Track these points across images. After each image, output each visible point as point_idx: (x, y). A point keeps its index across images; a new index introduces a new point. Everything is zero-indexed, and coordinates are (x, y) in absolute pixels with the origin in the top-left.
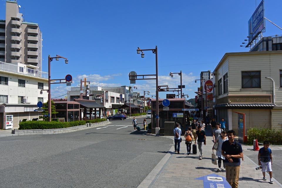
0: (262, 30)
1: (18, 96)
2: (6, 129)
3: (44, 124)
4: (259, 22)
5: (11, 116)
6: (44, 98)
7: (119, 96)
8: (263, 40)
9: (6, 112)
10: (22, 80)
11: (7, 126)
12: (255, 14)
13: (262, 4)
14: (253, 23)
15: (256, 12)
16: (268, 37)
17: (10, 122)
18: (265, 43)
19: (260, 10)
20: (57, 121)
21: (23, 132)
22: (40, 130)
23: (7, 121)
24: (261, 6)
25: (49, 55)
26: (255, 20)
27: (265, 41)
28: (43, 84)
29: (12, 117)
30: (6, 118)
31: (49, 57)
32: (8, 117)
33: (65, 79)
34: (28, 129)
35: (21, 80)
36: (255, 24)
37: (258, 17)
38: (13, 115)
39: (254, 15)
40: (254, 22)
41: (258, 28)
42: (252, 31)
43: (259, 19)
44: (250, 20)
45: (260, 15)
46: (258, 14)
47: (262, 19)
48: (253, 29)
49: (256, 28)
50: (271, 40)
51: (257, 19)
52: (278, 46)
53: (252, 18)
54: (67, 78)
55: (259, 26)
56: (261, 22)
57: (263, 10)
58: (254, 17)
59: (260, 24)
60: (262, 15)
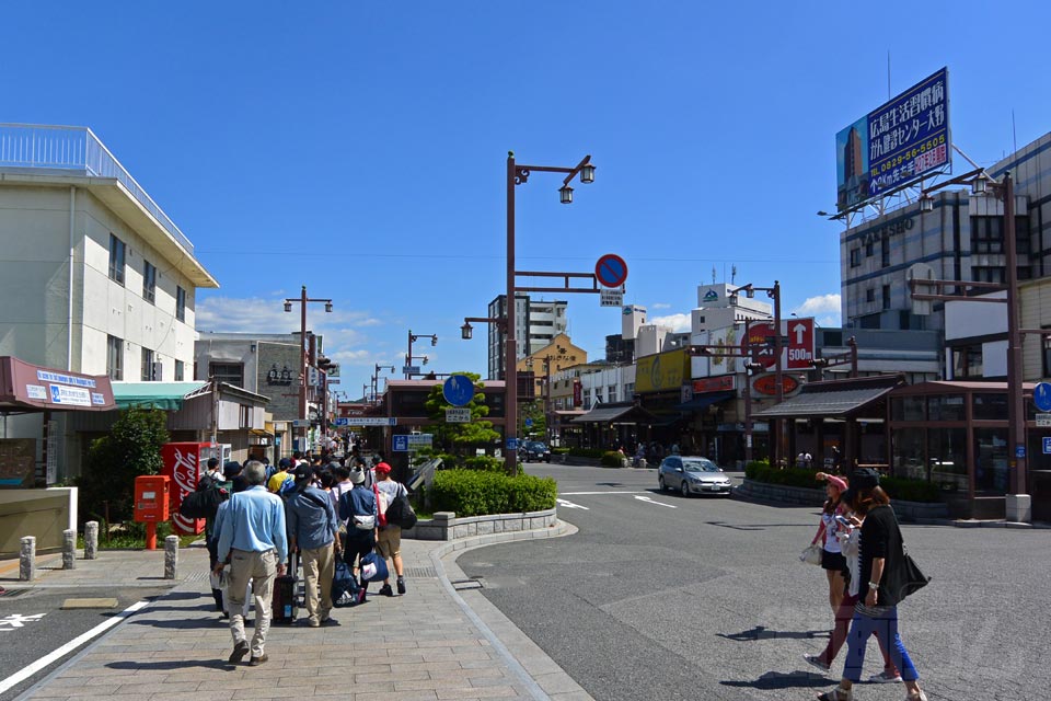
0: (940, 166)
1: (142, 349)
4: (911, 141)
5: (228, 449)
6: (184, 367)
8: (941, 202)
9: (220, 427)
10: (150, 266)
12: (888, 110)
13: (938, 79)
14: (870, 142)
15: (896, 106)
16: (957, 194)
18: (949, 210)
19: (922, 101)
24: (931, 85)
25: (512, 154)
26: (889, 133)
27: (950, 204)
28: (184, 293)
32: (224, 453)
33: (594, 272)
35: (148, 264)
36: (888, 144)
37: (909, 122)
38: (230, 446)
39: (883, 113)
40: (880, 137)
41: (912, 159)
42: (863, 167)
43: (917, 128)
44: (852, 129)
45: (923, 116)
46: (911, 114)
47: (934, 130)
48: (871, 162)
49: (890, 160)
50: (967, 203)
51: (903, 128)
52: (982, 224)
53: (865, 123)
54: (603, 267)
55: (919, 154)
56: (932, 139)
57: (944, 102)
58: (878, 122)
59: (923, 147)
60: (935, 119)
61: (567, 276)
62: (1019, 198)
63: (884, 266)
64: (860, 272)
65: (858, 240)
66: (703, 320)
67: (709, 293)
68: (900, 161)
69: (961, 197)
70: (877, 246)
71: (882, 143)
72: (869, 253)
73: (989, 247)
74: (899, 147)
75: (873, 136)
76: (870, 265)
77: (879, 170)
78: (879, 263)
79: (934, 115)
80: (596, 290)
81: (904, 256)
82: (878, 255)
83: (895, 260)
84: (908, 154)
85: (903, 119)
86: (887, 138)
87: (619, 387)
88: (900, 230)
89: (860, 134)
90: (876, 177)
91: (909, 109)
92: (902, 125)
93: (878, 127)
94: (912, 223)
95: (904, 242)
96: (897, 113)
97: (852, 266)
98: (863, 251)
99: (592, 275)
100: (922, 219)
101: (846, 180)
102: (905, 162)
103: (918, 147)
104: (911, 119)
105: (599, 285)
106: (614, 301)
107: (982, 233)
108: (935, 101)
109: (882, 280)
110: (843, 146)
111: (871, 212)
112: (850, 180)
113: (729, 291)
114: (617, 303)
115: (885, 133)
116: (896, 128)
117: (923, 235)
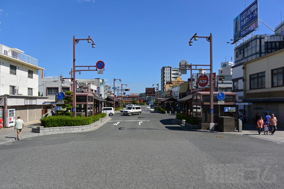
0: (256, 28)
1: (10, 86)
2: (9, 126)
3: (72, 121)
4: (250, 21)
5: (13, 110)
6: (33, 89)
7: (96, 89)
8: (256, 38)
9: (8, 105)
10: (14, 66)
11: (10, 123)
13: (256, 3)
14: (241, 21)
15: (246, 11)
16: (261, 36)
17: (12, 118)
18: (258, 40)
19: (252, 9)
20: (81, 116)
21: (48, 130)
22: (68, 127)
23: (10, 116)
24: (254, 4)
25: (74, 36)
26: (245, 19)
27: (258, 39)
28: (32, 71)
29: (14, 112)
30: (9, 112)
31: (74, 38)
32: (10, 111)
33: (96, 65)
34: (54, 127)
35: (12, 65)
36: (245, 22)
37: (249, 15)
38: (15, 109)
39: (244, 13)
40: (243, 20)
41: (250, 26)
42: (239, 29)
43: (251, 17)
44: (237, 18)
45: (252, 14)
46: (250, 13)
47: (255, 17)
48: (241, 27)
49: (245, 26)
50: (264, 38)
51: (248, 17)
52: (269, 44)
53: (240, 16)
54: (98, 64)
55: (251, 24)
56: (254, 20)
57: (257, 9)
58: (243, 16)
59: (252, 23)
60: (255, 14)
61: (89, 67)
62: (281, 36)
63: (243, 57)
64: (238, 59)
65: (238, 50)
66: (222, 72)
67: (224, 65)
68: (247, 27)
69: (262, 36)
70: (242, 51)
71: (243, 22)
72: (240, 54)
73: (271, 51)
74: (247, 23)
75: (241, 20)
76: (241, 57)
77: (243, 30)
78: (242, 56)
79: (255, 13)
80: (97, 70)
81: (248, 54)
82: (242, 54)
83: (246, 55)
84: (249, 25)
85: (248, 15)
86: (245, 20)
87: (178, 92)
88: (247, 47)
89: (239, 19)
90: (242, 32)
91: (249, 12)
92: (248, 16)
93: (243, 17)
94: (250, 44)
95: (248, 50)
96: (247, 13)
97: (237, 57)
98: (239, 53)
99: (95, 66)
100: (252, 43)
101: (236, 33)
102: (248, 27)
103: (251, 22)
104: (250, 14)
105: (97, 69)
106: (101, 73)
107: (269, 47)
108: (255, 9)
109: (243, 61)
110: (235, 23)
111: (241, 41)
112: (236, 32)
113: (230, 64)
114: (102, 73)
115: (244, 19)
116: (246, 17)
117: (252, 48)
